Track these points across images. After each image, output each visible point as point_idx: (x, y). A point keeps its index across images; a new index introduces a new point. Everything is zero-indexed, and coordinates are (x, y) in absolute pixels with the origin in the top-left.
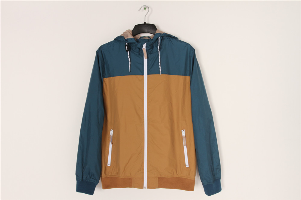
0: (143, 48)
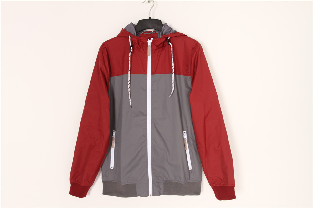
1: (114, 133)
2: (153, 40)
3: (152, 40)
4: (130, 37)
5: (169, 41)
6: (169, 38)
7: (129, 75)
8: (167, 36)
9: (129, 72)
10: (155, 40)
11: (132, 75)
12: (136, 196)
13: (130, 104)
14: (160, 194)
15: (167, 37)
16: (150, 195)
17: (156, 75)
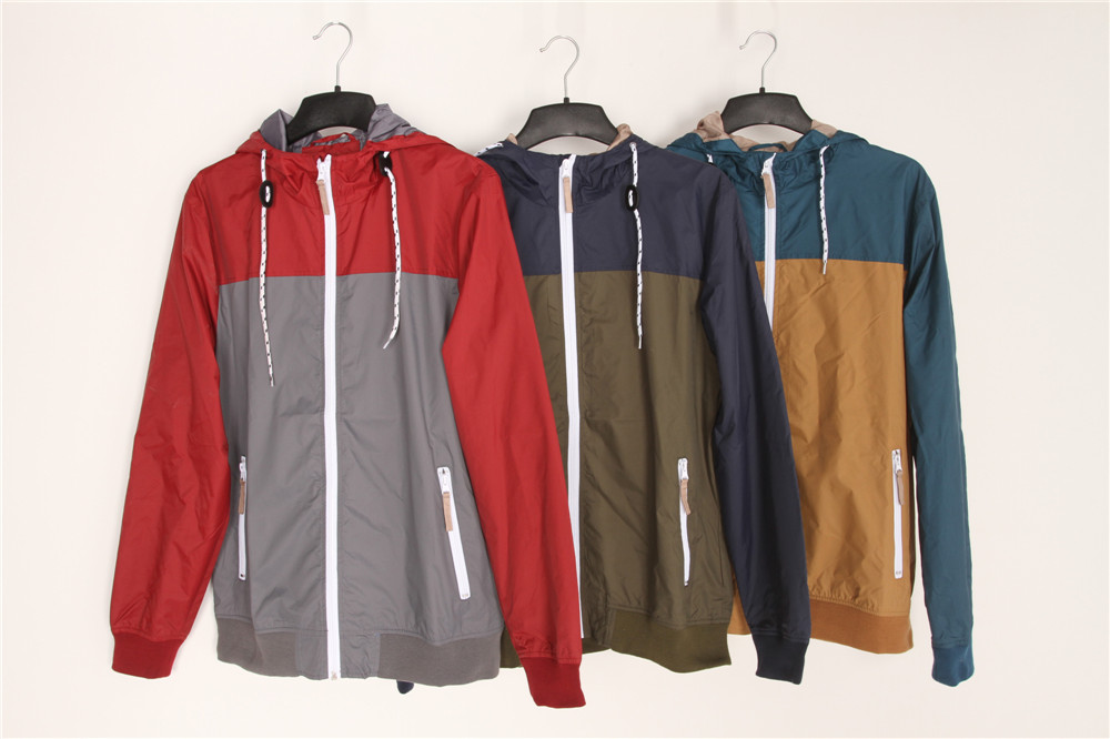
0: (764, 171)
1: (241, 465)
2: (332, 161)
3: (330, 162)
4: (264, 154)
5: (388, 162)
6: (386, 154)
7: (262, 280)
8: (379, 143)
9: (263, 269)
10: (339, 159)
11: (269, 278)
12: (295, 673)
13: (271, 373)
14: (364, 675)
15: (378, 149)
16: (330, 675)
17: (352, 278)
